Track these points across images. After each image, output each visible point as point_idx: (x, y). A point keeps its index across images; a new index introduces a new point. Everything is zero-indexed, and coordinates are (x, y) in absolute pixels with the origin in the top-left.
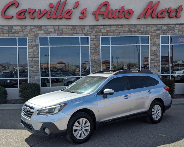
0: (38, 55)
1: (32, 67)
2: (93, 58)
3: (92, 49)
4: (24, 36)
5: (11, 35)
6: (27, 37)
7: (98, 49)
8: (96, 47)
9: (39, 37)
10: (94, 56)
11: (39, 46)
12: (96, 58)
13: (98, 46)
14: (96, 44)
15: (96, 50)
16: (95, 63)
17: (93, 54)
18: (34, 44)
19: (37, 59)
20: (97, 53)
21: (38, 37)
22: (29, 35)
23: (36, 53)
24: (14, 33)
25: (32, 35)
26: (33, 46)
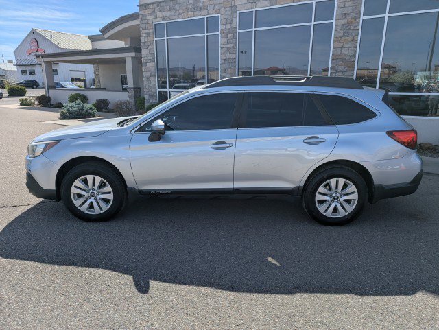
0: (234, 48)
1: (225, 72)
2: (338, 51)
3: (339, 28)
4: (216, 12)
5: (197, 13)
6: (219, 15)
7: (352, 28)
8: (350, 23)
9: (238, 12)
10: (341, 44)
11: (238, 31)
12: (344, 51)
13: (353, 20)
14: (351, 16)
15: (348, 29)
16: (340, 63)
17: (339, 42)
18: (228, 26)
19: (232, 56)
20: (350, 38)
21: (236, 12)
22: (222, 10)
23: (232, 45)
24: (201, 9)
25: (227, 9)
26: (227, 31)
